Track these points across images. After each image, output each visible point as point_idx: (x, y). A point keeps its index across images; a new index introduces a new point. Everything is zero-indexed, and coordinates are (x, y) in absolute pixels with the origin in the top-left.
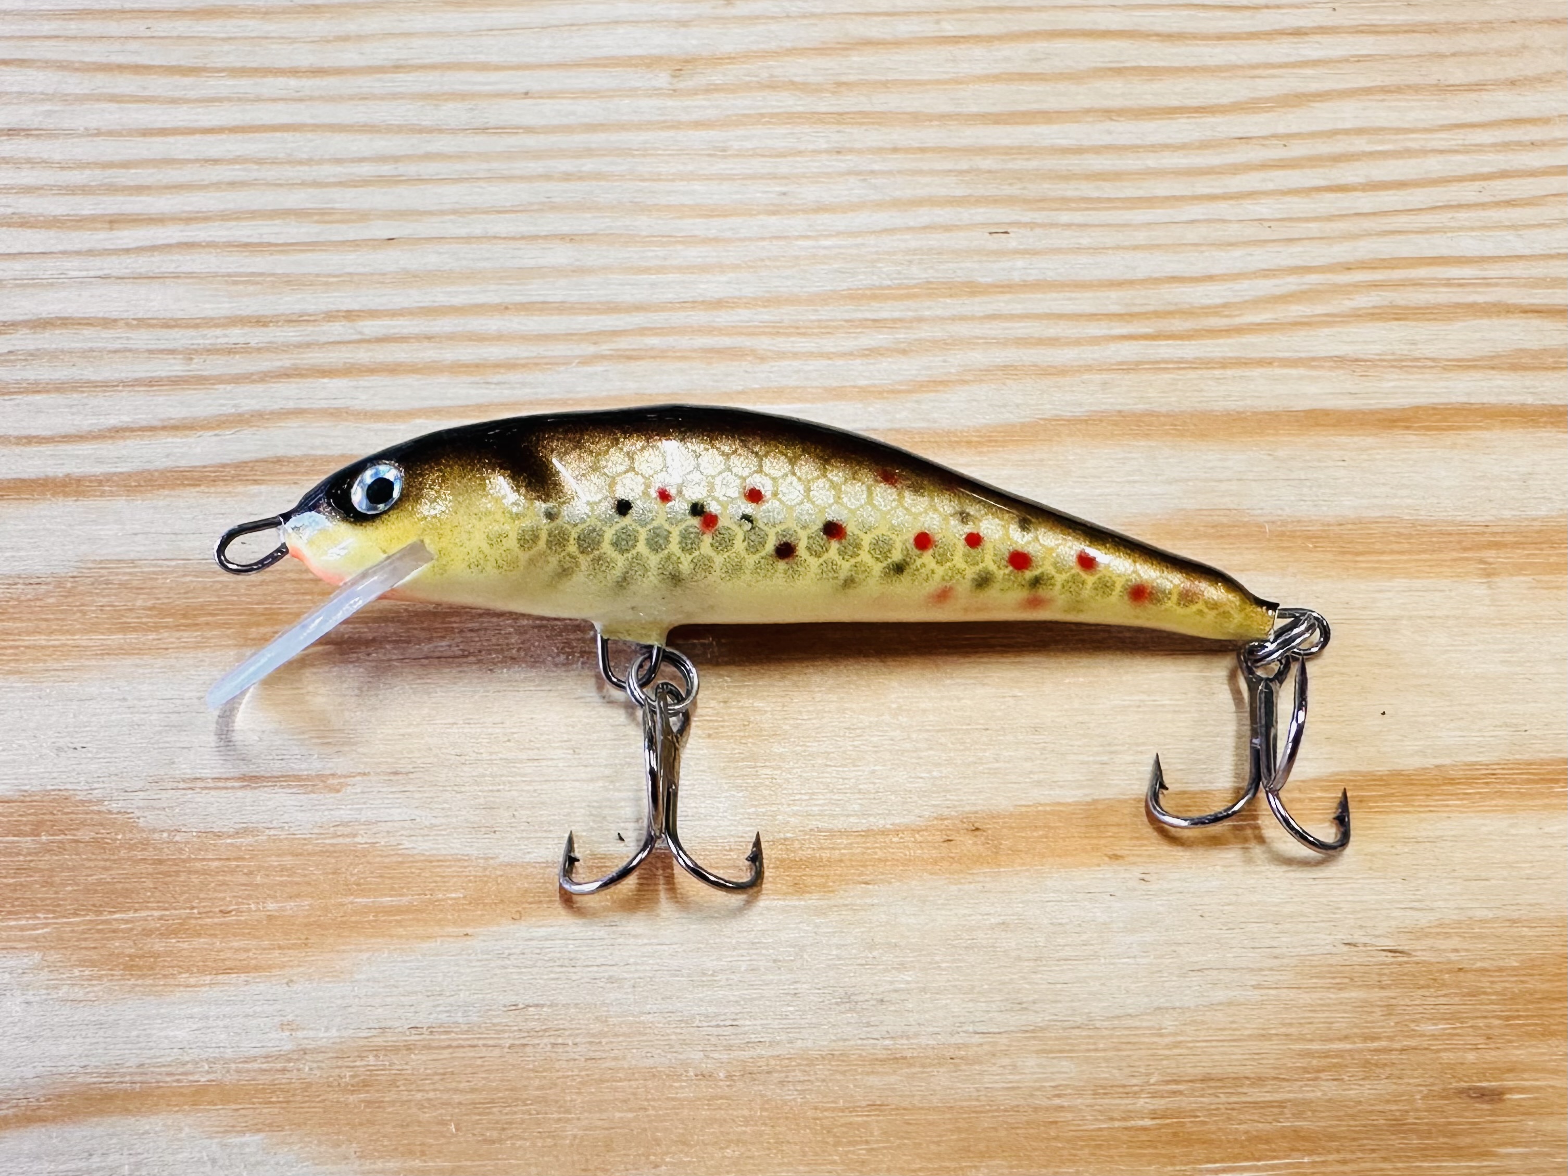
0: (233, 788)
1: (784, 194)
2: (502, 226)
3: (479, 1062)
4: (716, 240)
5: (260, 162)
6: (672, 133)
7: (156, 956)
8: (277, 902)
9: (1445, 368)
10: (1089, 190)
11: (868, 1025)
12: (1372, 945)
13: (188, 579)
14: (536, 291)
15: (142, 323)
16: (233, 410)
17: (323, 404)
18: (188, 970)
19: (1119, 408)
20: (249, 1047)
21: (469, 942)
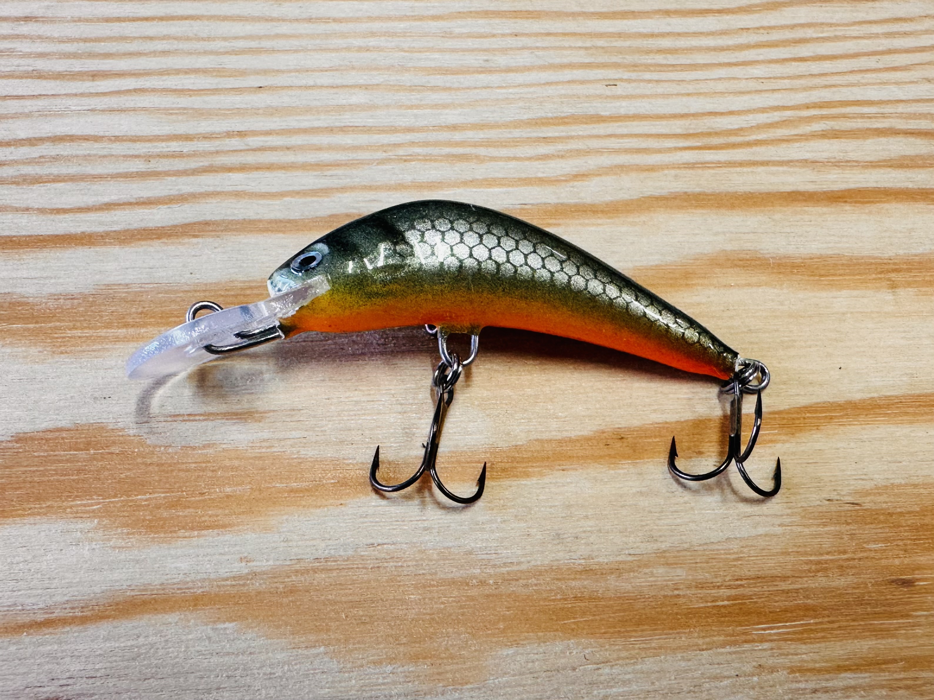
0: (199, 420)
1: (487, 61)
2: (325, 79)
3: (354, 577)
4: (450, 89)
5: (179, 39)
6: (418, 23)
7: (165, 519)
8: (231, 487)
9: (863, 167)
10: (660, 59)
11: (570, 551)
12: (841, 500)
13: (160, 295)
14: (348, 119)
15: (117, 139)
16: (177, 193)
17: (230, 189)
18: (183, 528)
19: (686, 190)
20: (224, 572)
21: (343, 508)
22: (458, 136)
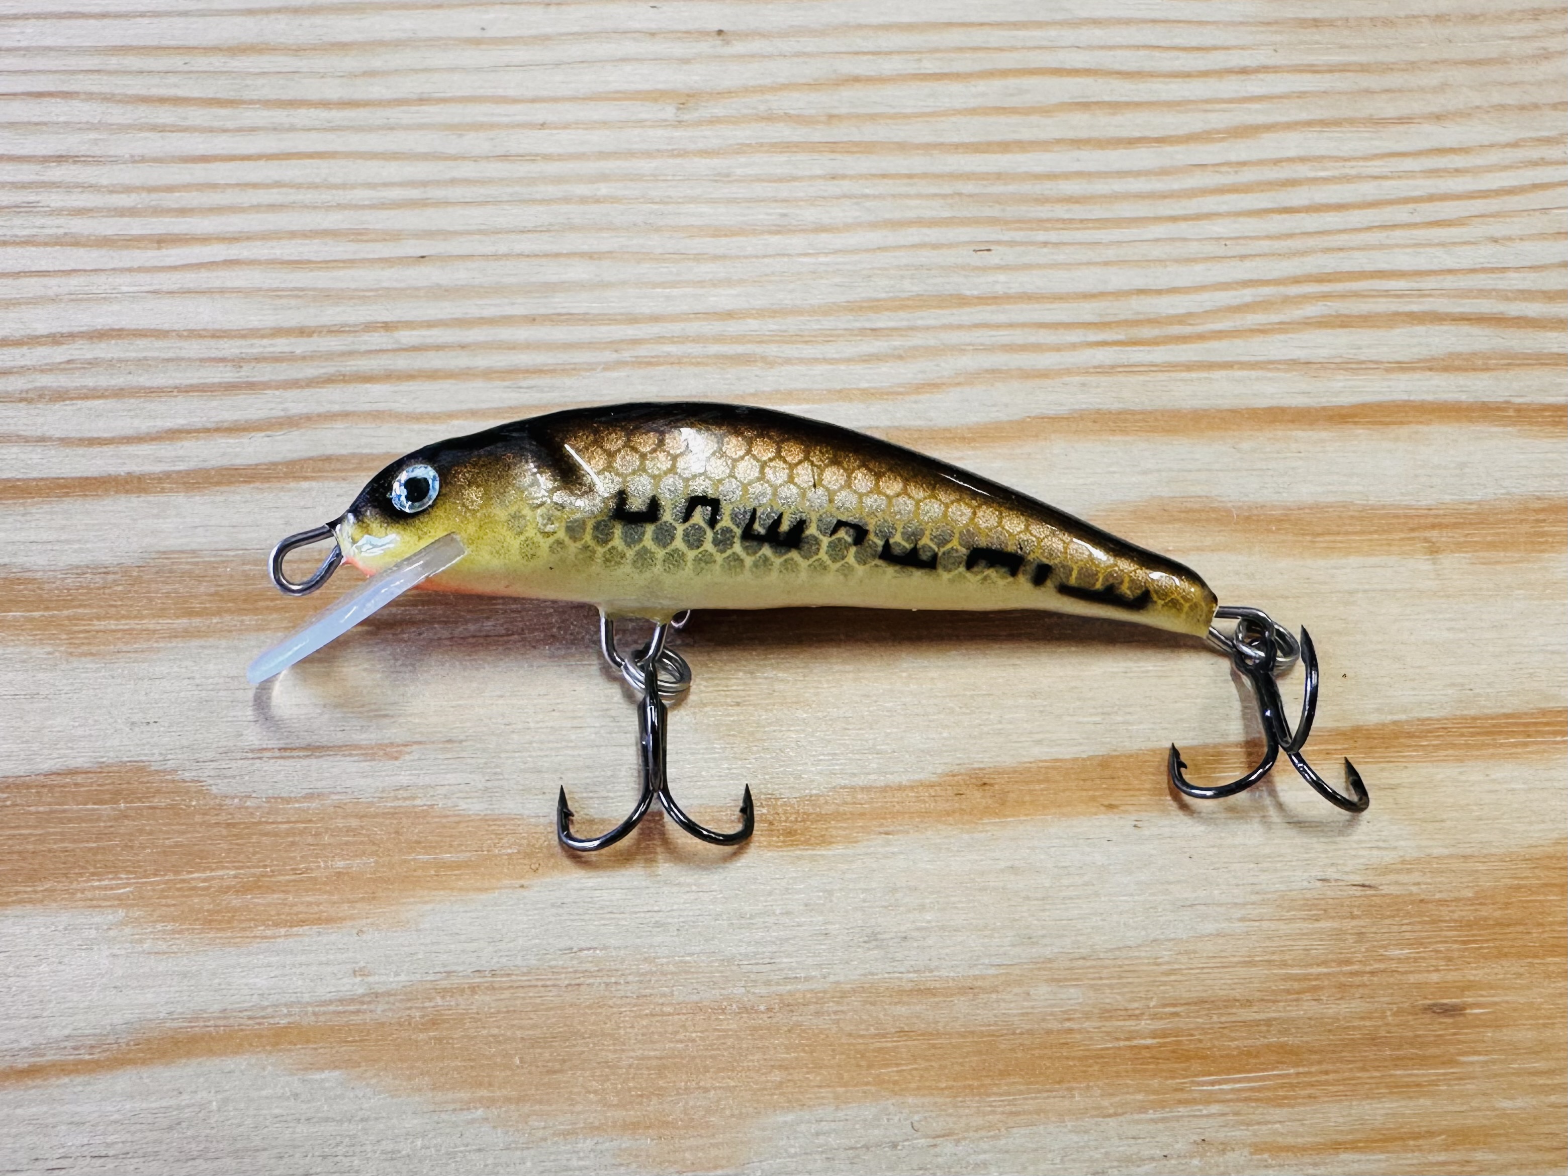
0: (298, 757)
1: (785, 215)
2: (525, 245)
3: (538, 1001)
4: (724, 257)
5: (298, 186)
6: (679, 161)
7: (235, 910)
8: (344, 859)
9: (1387, 370)
10: (1061, 211)
11: (893, 960)
12: (1343, 881)
13: (247, 567)
14: (560, 303)
15: (193, 334)
16: (282, 414)
17: (367, 407)
18: (264, 923)
19: (1097, 406)
20: (324, 991)
21: (525, 893)
22: (733, 327)
